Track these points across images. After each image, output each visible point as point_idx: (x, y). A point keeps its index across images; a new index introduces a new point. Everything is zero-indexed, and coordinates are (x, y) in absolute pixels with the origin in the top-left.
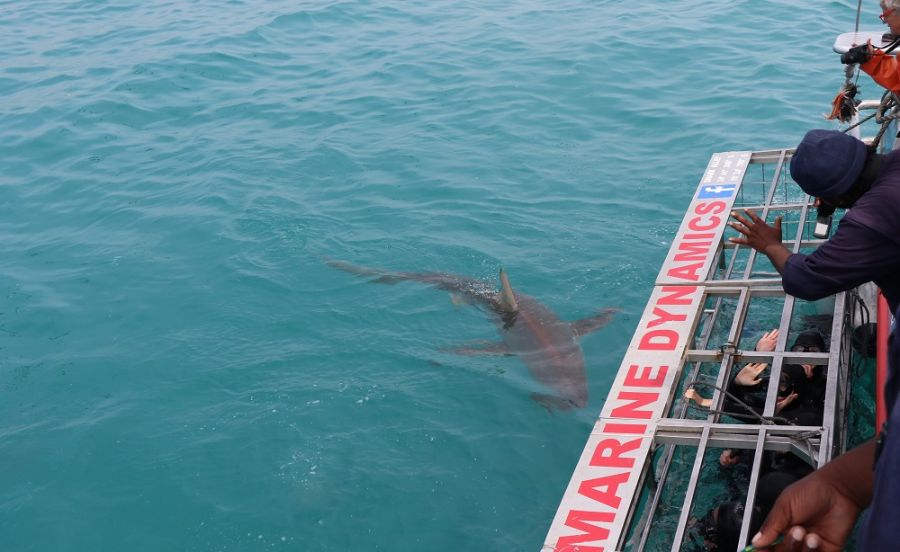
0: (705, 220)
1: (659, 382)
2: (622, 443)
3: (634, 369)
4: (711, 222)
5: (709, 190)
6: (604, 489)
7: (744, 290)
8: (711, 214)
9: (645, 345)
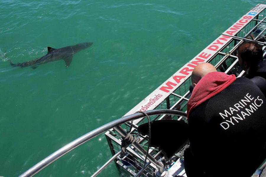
0: (244, 21)
1: (206, 58)
2: (189, 69)
3: (203, 53)
4: (245, 21)
5: (251, 13)
6: (178, 78)
7: (242, 40)
8: (247, 19)
9: (210, 48)
